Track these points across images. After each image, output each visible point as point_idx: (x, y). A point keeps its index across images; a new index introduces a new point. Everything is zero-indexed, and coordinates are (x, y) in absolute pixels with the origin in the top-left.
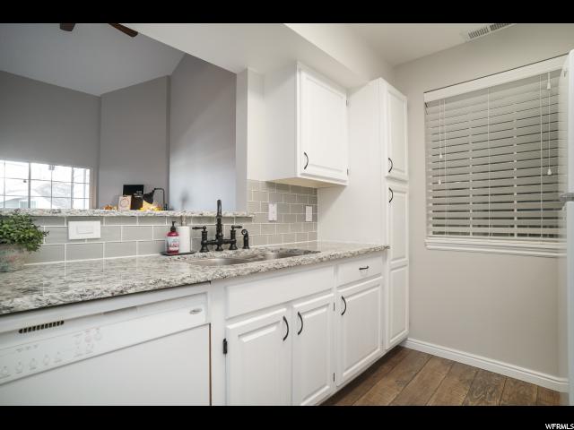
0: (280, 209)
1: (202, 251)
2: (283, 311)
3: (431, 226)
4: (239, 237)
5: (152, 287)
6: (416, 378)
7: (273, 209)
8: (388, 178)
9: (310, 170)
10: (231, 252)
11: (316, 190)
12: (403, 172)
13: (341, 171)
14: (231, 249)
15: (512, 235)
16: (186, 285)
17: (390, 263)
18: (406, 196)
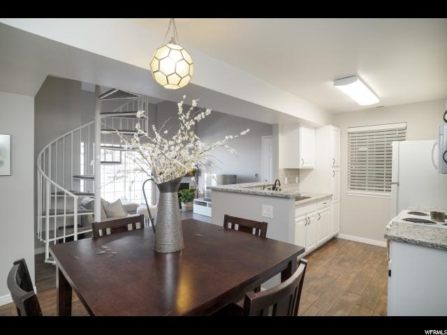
0: (288, 179)
2: (304, 216)
3: (349, 186)
7: (286, 179)
8: (333, 166)
9: (305, 165)
11: (299, 169)
12: (338, 163)
13: (312, 163)
15: (384, 190)
17: (333, 201)
18: (339, 173)
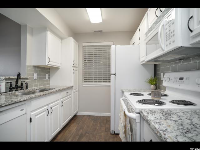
0: (38, 75)
1: (10, 91)
2: (46, 107)
3: (84, 80)
4: (24, 85)
5: (10, 103)
6: (81, 122)
7: (35, 75)
8: (73, 66)
9: (50, 63)
10: (22, 91)
11: (49, 69)
12: (77, 64)
13: (58, 63)
14: (21, 90)
15: (102, 82)
16: (21, 101)
17: (73, 91)
18: (77, 71)
